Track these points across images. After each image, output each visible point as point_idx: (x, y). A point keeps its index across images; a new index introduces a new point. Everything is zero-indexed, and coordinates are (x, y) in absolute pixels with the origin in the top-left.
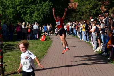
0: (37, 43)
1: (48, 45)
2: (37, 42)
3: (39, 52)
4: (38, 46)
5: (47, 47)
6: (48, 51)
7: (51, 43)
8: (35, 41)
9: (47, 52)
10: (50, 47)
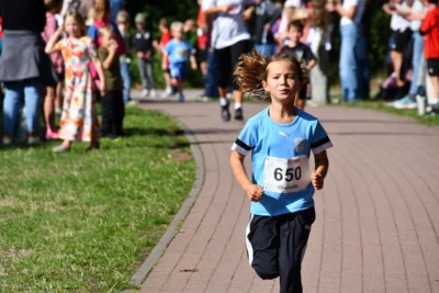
0: (37, 185)
1: (154, 205)
2: (37, 173)
3: (53, 277)
4: (40, 213)
5: (142, 228)
6: (144, 268)
7: (184, 188)
8: (10, 163)
9: (137, 277)
10: (170, 230)
